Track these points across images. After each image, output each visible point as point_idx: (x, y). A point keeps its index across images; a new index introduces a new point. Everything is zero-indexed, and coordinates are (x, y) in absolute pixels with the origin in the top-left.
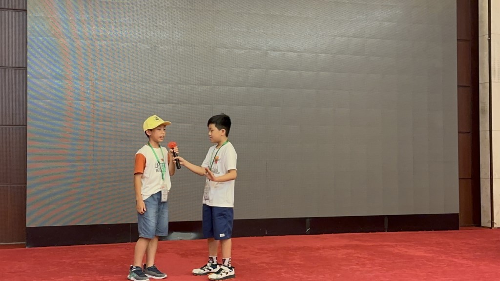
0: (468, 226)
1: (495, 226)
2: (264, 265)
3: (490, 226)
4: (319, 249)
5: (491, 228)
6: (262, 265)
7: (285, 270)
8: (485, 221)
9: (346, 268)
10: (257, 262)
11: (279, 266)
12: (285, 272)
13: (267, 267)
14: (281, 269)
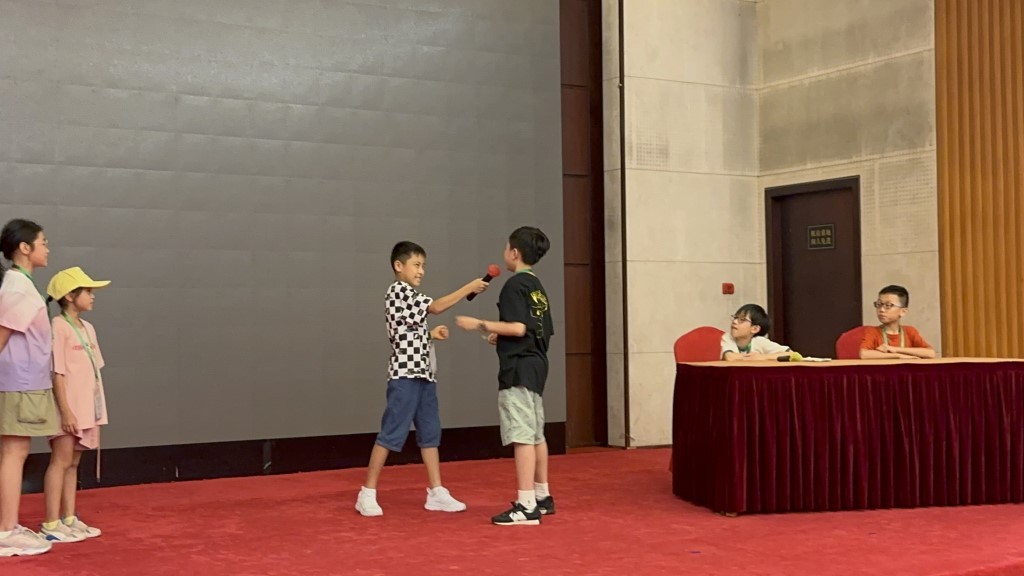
0: (585, 446)
1: (633, 444)
2: (158, 540)
3: (623, 445)
4: (283, 502)
5: (624, 448)
6: (154, 540)
7: (200, 547)
8: (615, 436)
9: (326, 538)
10: (142, 536)
11: (189, 542)
12: (199, 553)
13: (163, 544)
14: (191, 546)
